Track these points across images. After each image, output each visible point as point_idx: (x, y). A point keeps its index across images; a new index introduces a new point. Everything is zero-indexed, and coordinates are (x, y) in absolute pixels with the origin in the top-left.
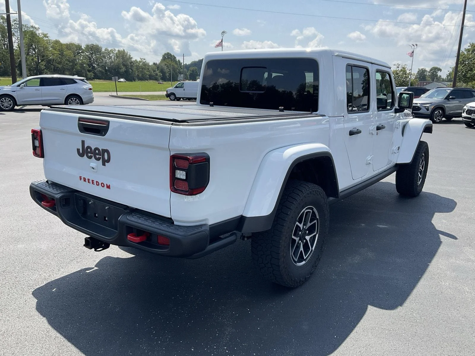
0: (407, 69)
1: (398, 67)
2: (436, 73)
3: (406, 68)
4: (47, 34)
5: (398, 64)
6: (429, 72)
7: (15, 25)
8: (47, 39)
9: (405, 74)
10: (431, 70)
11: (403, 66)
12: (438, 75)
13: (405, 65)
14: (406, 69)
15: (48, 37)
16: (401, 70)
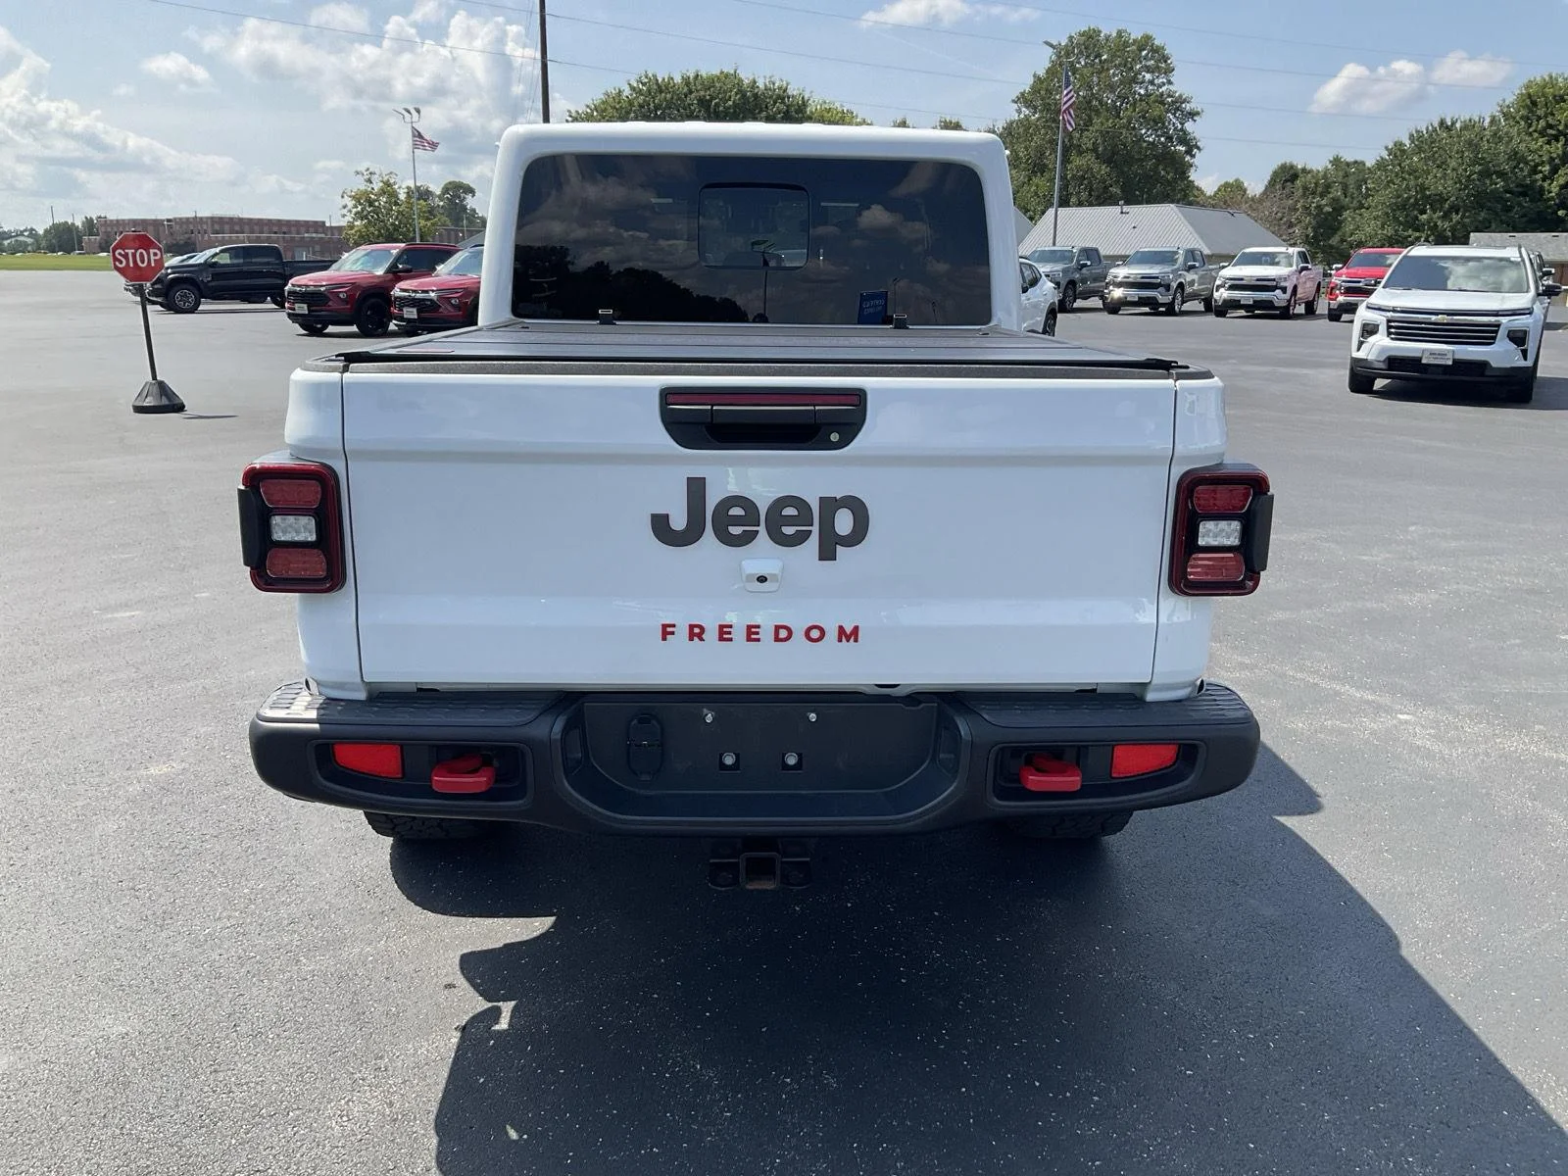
0: (399, 188)
1: (370, 181)
2: (461, 201)
3: (395, 183)
5: (368, 169)
6: (441, 198)
9: (396, 204)
10: (446, 190)
11: (385, 179)
12: (468, 207)
13: (391, 173)
14: (396, 187)
16: (383, 192)
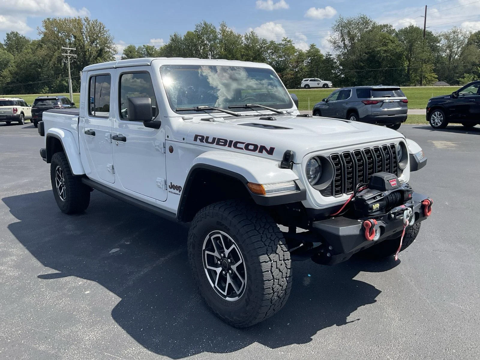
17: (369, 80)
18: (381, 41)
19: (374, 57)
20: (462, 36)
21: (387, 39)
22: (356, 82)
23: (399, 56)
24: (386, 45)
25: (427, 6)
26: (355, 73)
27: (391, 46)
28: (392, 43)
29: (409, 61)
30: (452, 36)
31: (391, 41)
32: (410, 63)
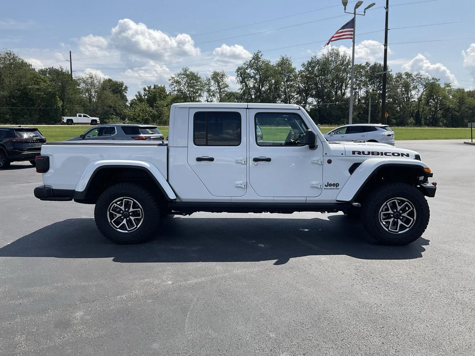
4: (450, 84)
7: (417, 79)
8: (449, 88)
15: (450, 87)
17: (24, 118)
18: (31, 79)
19: (26, 94)
20: (97, 82)
21: (38, 78)
22: (10, 119)
23: (52, 96)
24: (38, 84)
25: (71, 51)
26: (9, 110)
27: (43, 85)
28: (44, 82)
29: (63, 101)
30: (90, 81)
31: (43, 80)
32: (64, 103)
